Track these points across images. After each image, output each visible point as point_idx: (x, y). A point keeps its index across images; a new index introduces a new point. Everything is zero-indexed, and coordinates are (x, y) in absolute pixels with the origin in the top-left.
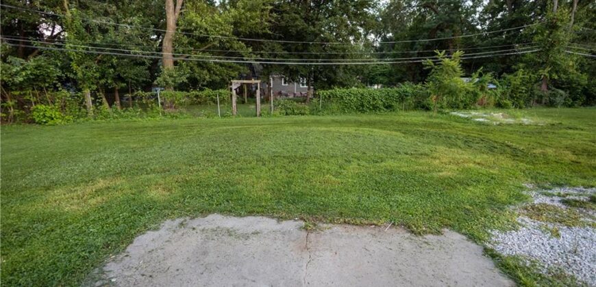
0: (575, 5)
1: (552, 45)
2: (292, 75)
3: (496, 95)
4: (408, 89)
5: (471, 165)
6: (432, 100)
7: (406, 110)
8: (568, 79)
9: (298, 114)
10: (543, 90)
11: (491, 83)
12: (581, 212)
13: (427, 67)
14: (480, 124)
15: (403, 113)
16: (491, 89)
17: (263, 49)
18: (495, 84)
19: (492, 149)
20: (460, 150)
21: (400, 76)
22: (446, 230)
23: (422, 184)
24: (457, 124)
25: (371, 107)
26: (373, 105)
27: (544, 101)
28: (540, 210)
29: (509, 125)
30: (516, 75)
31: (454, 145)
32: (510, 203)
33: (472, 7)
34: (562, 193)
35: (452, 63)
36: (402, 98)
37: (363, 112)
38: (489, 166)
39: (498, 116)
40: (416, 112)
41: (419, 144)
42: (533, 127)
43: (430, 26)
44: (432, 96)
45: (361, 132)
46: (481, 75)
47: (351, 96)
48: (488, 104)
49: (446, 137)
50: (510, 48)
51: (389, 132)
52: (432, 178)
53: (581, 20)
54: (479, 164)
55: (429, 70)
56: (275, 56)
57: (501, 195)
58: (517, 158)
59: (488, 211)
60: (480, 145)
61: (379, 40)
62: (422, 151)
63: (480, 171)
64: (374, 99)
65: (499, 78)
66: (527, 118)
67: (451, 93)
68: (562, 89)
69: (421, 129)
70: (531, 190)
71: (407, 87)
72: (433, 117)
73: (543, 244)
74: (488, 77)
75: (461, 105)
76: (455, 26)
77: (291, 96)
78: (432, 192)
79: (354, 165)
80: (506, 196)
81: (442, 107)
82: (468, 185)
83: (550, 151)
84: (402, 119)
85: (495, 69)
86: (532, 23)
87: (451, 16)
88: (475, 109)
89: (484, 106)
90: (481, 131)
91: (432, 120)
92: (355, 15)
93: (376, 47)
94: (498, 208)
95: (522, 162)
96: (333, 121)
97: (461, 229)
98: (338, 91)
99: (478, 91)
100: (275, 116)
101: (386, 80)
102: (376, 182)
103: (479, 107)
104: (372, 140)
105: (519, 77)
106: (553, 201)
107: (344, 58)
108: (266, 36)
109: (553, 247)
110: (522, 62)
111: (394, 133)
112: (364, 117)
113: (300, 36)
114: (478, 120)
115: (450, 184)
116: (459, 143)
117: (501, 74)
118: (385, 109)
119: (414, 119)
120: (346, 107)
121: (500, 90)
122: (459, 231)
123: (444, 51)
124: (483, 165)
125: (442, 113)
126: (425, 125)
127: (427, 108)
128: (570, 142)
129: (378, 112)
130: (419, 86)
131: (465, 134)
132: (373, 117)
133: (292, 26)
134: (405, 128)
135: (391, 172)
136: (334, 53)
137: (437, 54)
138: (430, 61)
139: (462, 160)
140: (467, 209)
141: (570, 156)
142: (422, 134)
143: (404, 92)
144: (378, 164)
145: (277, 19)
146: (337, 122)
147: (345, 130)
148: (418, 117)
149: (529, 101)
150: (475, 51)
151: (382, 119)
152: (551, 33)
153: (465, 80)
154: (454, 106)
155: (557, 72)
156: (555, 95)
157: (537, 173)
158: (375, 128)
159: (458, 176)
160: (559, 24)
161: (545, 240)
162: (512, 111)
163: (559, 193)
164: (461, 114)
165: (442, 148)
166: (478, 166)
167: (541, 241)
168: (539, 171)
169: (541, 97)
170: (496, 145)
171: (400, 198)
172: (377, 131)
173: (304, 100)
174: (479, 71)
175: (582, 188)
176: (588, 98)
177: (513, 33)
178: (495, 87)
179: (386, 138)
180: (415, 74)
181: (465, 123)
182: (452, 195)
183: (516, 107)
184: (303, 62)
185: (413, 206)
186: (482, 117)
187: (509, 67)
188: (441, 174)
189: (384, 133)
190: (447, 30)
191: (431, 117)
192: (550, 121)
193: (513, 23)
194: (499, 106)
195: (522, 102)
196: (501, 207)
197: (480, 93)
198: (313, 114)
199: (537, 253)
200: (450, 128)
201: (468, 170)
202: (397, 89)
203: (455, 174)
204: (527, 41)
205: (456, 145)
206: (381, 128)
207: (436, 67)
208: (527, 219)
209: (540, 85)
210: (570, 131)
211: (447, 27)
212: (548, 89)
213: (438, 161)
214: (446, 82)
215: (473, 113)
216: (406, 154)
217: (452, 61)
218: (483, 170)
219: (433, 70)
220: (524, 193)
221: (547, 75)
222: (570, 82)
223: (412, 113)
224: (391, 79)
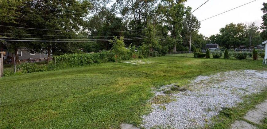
0: (154, 24)
1: (151, 36)
2: (36, 48)
3: (138, 54)
4: (104, 53)
5: (132, 84)
6: (115, 57)
7: (104, 62)
8: (157, 47)
9: (38, 71)
10: (151, 51)
11: (136, 49)
12: (170, 95)
13: (111, 43)
14: (134, 65)
15: (103, 64)
16: (136, 52)
17: (10, 32)
18: (137, 50)
19: (139, 75)
20: (127, 78)
21: (101, 47)
22: (123, 124)
23: (111, 100)
24: (126, 66)
25: (87, 63)
26: (88, 62)
27: (152, 55)
28: (158, 99)
29: (144, 64)
30: (143, 46)
31: (125, 76)
32: (148, 99)
33: (125, 22)
34: (163, 89)
35: (120, 41)
36: (102, 57)
37: (82, 65)
38: (139, 83)
39: (140, 62)
40: (109, 63)
41: (110, 78)
42: (151, 64)
43: (111, 27)
44: (115, 55)
45: (79, 77)
46: (132, 46)
47: (75, 58)
48: (136, 57)
49: (121, 73)
50: (139, 36)
51: (95, 74)
52: (115, 95)
53: (156, 29)
54: (135, 83)
55: (112, 44)
56: (21, 36)
57: (144, 96)
58: (148, 77)
59: (140, 106)
60: (135, 74)
61: (91, 32)
62: (111, 81)
63: (136, 86)
64: (88, 58)
65: (138, 47)
66: (149, 61)
67: (122, 53)
68: (156, 50)
69: (111, 70)
70: (154, 90)
71: (104, 52)
72: (117, 65)
73: (161, 115)
74: (134, 47)
75: (127, 58)
76: (120, 28)
77: (38, 61)
78: (116, 103)
79: (71, 98)
80: (146, 96)
81: (120, 60)
82: (131, 94)
83: (157, 73)
84: (102, 67)
85: (136, 44)
86: (144, 29)
87: (118, 24)
88: (132, 60)
89: (135, 58)
90: (135, 68)
91: (116, 66)
92: (75, 19)
93: (89, 35)
94: (144, 103)
95: (149, 79)
96: (63, 72)
97: (129, 121)
98: (66, 56)
99: (132, 52)
100: (18, 74)
101: (95, 50)
102: (84, 106)
103: (133, 58)
104: (85, 80)
105: (144, 47)
106: (161, 93)
107: (70, 39)
108: (13, 24)
109: (165, 115)
110: (144, 42)
111: (98, 74)
112: (83, 68)
113: (40, 26)
114: (133, 64)
115: (123, 96)
116: (127, 74)
117: (138, 46)
118: (94, 63)
119: (108, 66)
120: (72, 64)
121: (139, 52)
122: (129, 123)
123: (117, 36)
124: (136, 83)
125: (120, 62)
126: (113, 69)
127: (113, 61)
128: (161, 68)
129: (90, 65)
130: (109, 51)
131: (129, 70)
132: (88, 68)
133: (34, 21)
134: (103, 71)
135: (94, 97)
136: (64, 36)
137: (114, 38)
138: (112, 40)
139: (128, 83)
140: (132, 108)
141: (163, 74)
142: (111, 73)
143: (102, 54)
144: (86, 94)
145: (21, 16)
146: (65, 73)
147: (69, 76)
148: (110, 65)
149: (148, 55)
150: (129, 37)
151: (93, 68)
152: (150, 32)
153: (126, 48)
154: (124, 59)
155: (154, 45)
156: (155, 53)
157: (155, 82)
158: (88, 73)
159: (127, 91)
160: (151, 29)
161: (162, 113)
162: (144, 59)
163: (162, 89)
164: (127, 62)
165: (120, 78)
166: (135, 84)
167: (161, 114)
168: (155, 81)
169: (151, 54)
170: (140, 73)
171: (98, 112)
172: (88, 75)
173: (46, 62)
174: (131, 45)
175: (168, 85)
176: (163, 53)
177: (139, 32)
178: (137, 51)
179: (93, 78)
180: (108, 46)
181: (129, 65)
182: (124, 102)
183: (145, 58)
184: (43, 40)
185: (106, 115)
186: (135, 63)
187: (140, 44)
188: (119, 92)
189: (92, 75)
190: (118, 29)
191: (115, 65)
192: (155, 62)
193: (138, 28)
194: (140, 58)
195: (146, 56)
196: (145, 102)
197: (133, 53)
198: (50, 70)
199: (160, 121)
200: (123, 68)
201: (130, 87)
202: (99, 53)
203: (126, 90)
204: (143, 34)
205: (126, 76)
206: (91, 73)
207: (114, 43)
208: (154, 105)
209: (150, 49)
210: (161, 65)
211: (117, 28)
212: (153, 51)
213: (118, 85)
214: (119, 49)
215: (131, 61)
216: (102, 84)
217: (121, 41)
218: (136, 85)
219: (113, 44)
220: (152, 92)
221: (151, 46)
222: (158, 48)
223: (107, 63)
224: (97, 49)
